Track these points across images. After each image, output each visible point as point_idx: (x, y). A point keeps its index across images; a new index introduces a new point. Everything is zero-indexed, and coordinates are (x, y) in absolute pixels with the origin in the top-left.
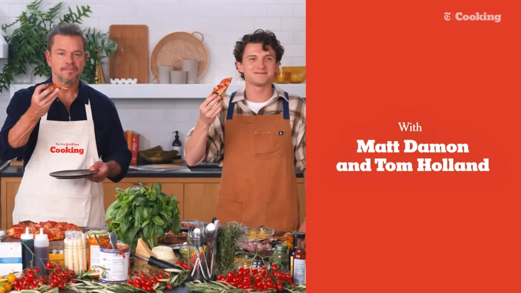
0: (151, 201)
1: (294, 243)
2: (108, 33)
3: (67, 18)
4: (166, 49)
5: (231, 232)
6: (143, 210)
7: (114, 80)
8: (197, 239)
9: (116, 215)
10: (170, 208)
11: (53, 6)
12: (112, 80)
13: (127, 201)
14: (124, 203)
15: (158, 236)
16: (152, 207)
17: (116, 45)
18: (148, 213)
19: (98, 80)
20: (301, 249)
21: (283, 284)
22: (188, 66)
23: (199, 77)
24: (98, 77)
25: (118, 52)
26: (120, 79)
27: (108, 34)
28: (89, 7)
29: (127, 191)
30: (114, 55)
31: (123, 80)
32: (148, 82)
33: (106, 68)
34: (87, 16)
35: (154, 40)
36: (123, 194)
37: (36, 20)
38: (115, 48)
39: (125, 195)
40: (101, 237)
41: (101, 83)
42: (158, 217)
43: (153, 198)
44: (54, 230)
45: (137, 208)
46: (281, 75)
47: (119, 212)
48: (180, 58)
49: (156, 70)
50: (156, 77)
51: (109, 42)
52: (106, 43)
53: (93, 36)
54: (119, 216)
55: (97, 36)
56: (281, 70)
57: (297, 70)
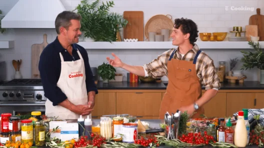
1: (219, 123)
3: (102, 8)
4: (152, 23)
7: (126, 39)
8: (169, 121)
11: (94, 1)
12: (124, 40)
17: (127, 22)
19: (117, 40)
20: (222, 126)
22: (164, 32)
23: (169, 38)
24: (118, 38)
25: (128, 25)
26: (129, 39)
27: (123, 16)
28: (113, 2)
30: (126, 27)
31: (131, 40)
32: (143, 41)
33: (122, 33)
34: (112, 6)
35: (146, 19)
37: (85, 8)
38: (126, 23)
40: (119, 120)
41: (119, 41)
46: (212, 37)
48: (160, 28)
49: (148, 34)
50: (148, 38)
52: (122, 20)
53: (115, 17)
55: (117, 17)
56: (212, 35)
57: (220, 34)
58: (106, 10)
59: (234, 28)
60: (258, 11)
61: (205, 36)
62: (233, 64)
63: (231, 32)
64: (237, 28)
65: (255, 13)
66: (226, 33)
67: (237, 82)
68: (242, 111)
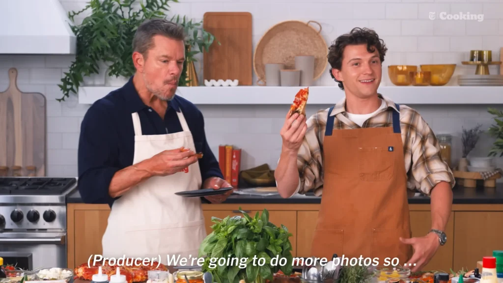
0: (256, 233)
2: (201, 22)
3: (151, 4)
4: (275, 42)
5: (356, 272)
6: (246, 244)
7: (209, 81)
8: (314, 280)
9: (211, 250)
10: (280, 242)
12: (206, 82)
13: (226, 234)
14: (221, 236)
15: (264, 278)
16: (256, 240)
17: (212, 38)
18: (252, 248)
19: (188, 82)
22: (302, 64)
23: (316, 78)
24: (189, 77)
25: (214, 46)
26: (217, 81)
27: (202, 24)
29: (225, 220)
30: (209, 50)
31: (221, 81)
32: (252, 84)
33: (199, 67)
35: (259, 31)
36: (221, 224)
37: (111, 6)
38: (211, 42)
39: (223, 226)
40: (193, 278)
41: (193, 85)
42: (264, 253)
43: (258, 230)
44: (133, 270)
45: (238, 242)
46: (419, 76)
47: (216, 246)
48: (292, 54)
49: (262, 68)
50: (262, 78)
51: (203, 33)
52: (199, 34)
53: (183, 25)
54: (215, 251)
55: (189, 26)
56: (419, 70)
57: (439, 69)
58: (161, 10)
59: (473, 52)
61: (402, 72)
62: (470, 142)
63: (464, 63)
64: (481, 54)
66: (453, 66)
67: (480, 185)
68: (494, 257)
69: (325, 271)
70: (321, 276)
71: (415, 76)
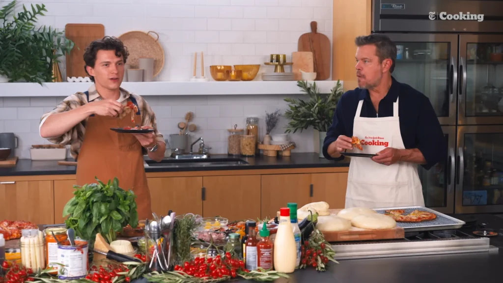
0: (109, 197)
1: (246, 232)
2: (64, 31)
3: (22, 16)
5: (186, 224)
6: (101, 205)
7: (71, 78)
8: (154, 231)
9: (73, 211)
10: (128, 202)
11: (6, 4)
12: (68, 78)
13: (84, 198)
14: (81, 200)
15: (116, 231)
16: (109, 202)
17: (72, 44)
18: (106, 208)
19: (54, 78)
20: (252, 237)
21: (237, 271)
22: (144, 65)
23: (155, 75)
24: (55, 75)
25: (74, 50)
26: (77, 78)
27: (64, 33)
28: (43, 6)
29: (84, 187)
30: (70, 54)
31: (80, 78)
33: (63, 66)
34: (42, 14)
36: (80, 190)
38: (71, 47)
39: (82, 192)
40: (58, 234)
41: (58, 81)
42: (116, 212)
43: (110, 194)
44: (10, 229)
45: (95, 204)
46: (233, 73)
47: (77, 208)
48: (137, 57)
51: (65, 40)
52: (62, 41)
53: (49, 34)
54: (77, 212)
55: (53, 35)
56: (233, 69)
57: (248, 68)
58: (31, 22)
59: (272, 56)
60: (314, 25)
61: (220, 71)
62: (272, 122)
63: (266, 64)
64: (278, 56)
65: (308, 30)
66: (258, 66)
67: (279, 155)
68: (288, 208)
69: (163, 223)
70: (160, 227)
71: (230, 74)
